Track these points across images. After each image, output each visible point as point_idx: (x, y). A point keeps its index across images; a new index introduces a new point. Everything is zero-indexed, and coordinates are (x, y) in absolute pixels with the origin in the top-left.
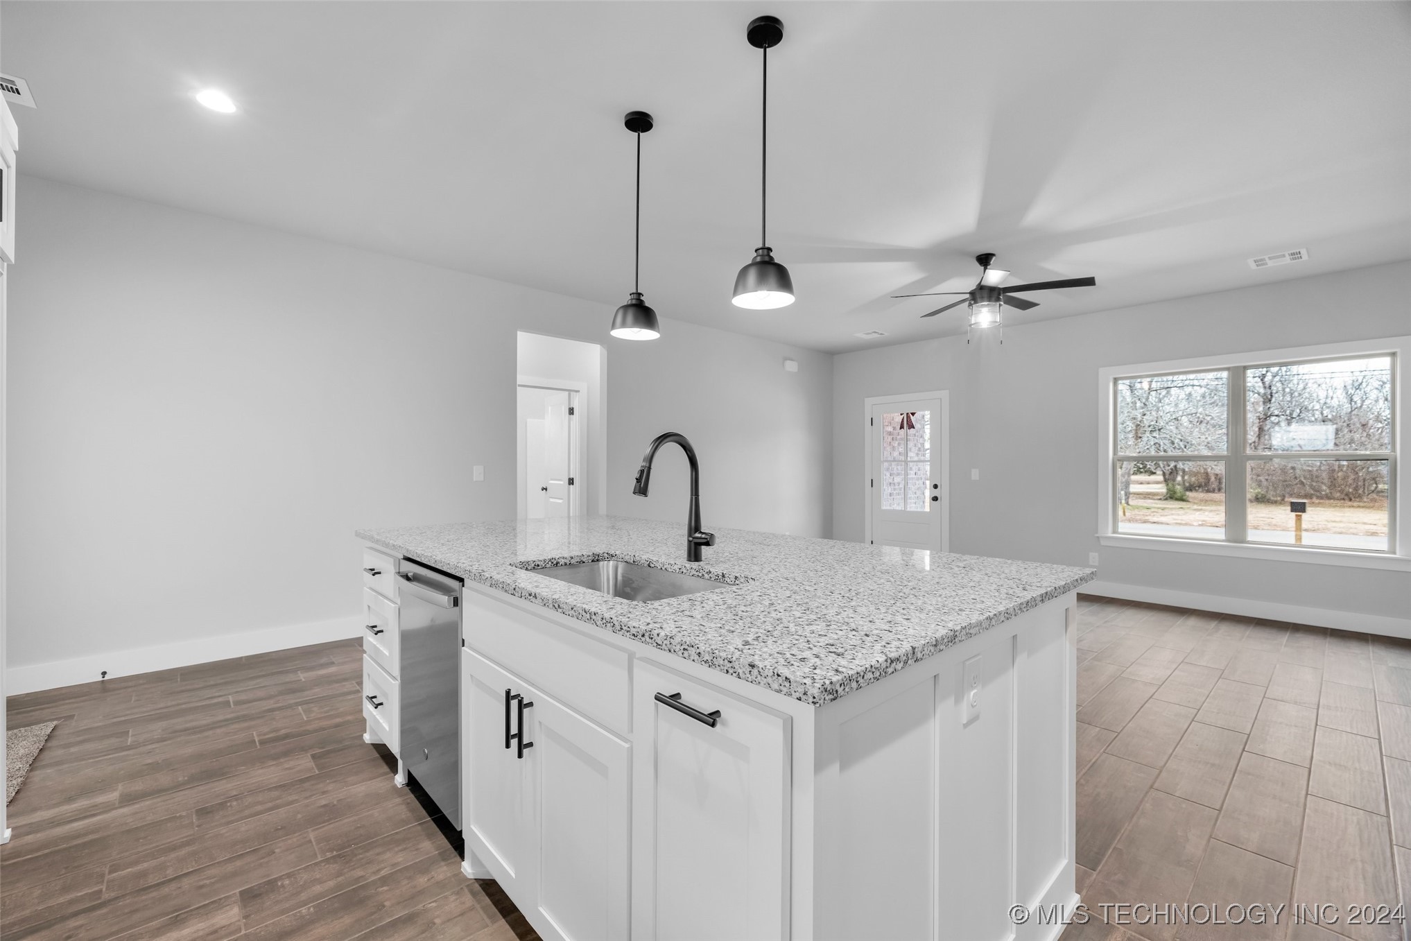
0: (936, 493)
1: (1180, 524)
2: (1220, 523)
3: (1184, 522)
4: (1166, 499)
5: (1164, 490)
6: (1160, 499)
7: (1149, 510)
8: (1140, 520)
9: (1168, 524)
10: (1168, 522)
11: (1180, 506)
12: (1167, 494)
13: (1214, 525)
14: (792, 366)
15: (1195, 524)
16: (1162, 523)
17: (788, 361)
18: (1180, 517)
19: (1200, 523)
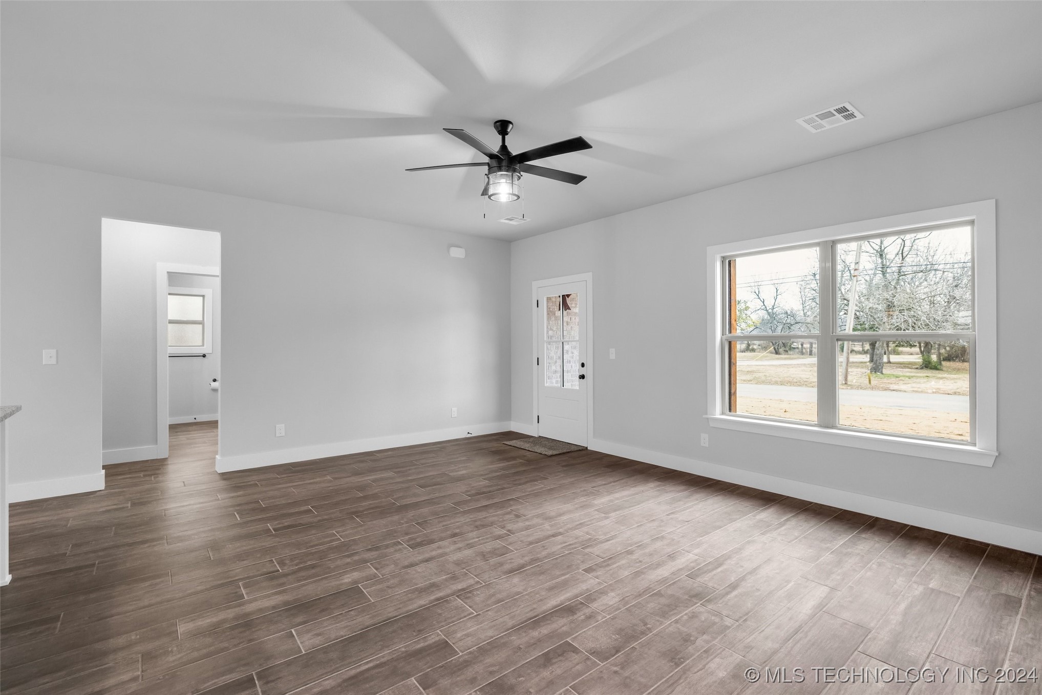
0: (583, 371)
1: (916, 392)
2: (952, 391)
3: (920, 390)
4: (922, 368)
5: (921, 360)
6: (917, 368)
7: (897, 379)
8: (882, 388)
9: (905, 392)
10: (907, 390)
11: (925, 375)
12: (923, 364)
13: (946, 392)
14: (457, 253)
15: (930, 391)
16: (900, 391)
17: (452, 248)
18: (918, 385)
19: (934, 391)
